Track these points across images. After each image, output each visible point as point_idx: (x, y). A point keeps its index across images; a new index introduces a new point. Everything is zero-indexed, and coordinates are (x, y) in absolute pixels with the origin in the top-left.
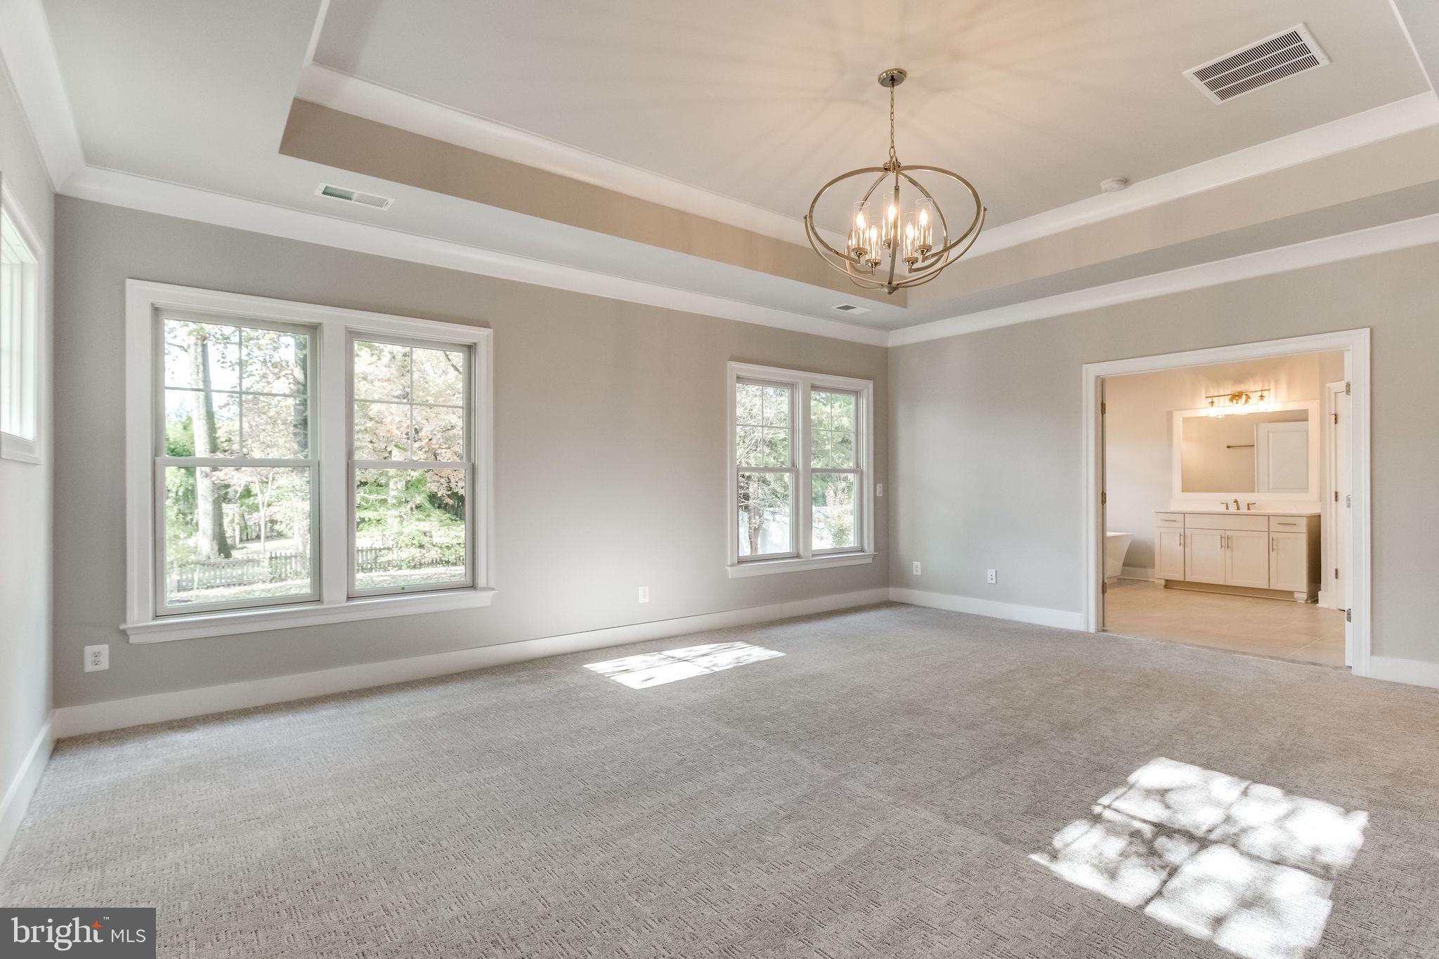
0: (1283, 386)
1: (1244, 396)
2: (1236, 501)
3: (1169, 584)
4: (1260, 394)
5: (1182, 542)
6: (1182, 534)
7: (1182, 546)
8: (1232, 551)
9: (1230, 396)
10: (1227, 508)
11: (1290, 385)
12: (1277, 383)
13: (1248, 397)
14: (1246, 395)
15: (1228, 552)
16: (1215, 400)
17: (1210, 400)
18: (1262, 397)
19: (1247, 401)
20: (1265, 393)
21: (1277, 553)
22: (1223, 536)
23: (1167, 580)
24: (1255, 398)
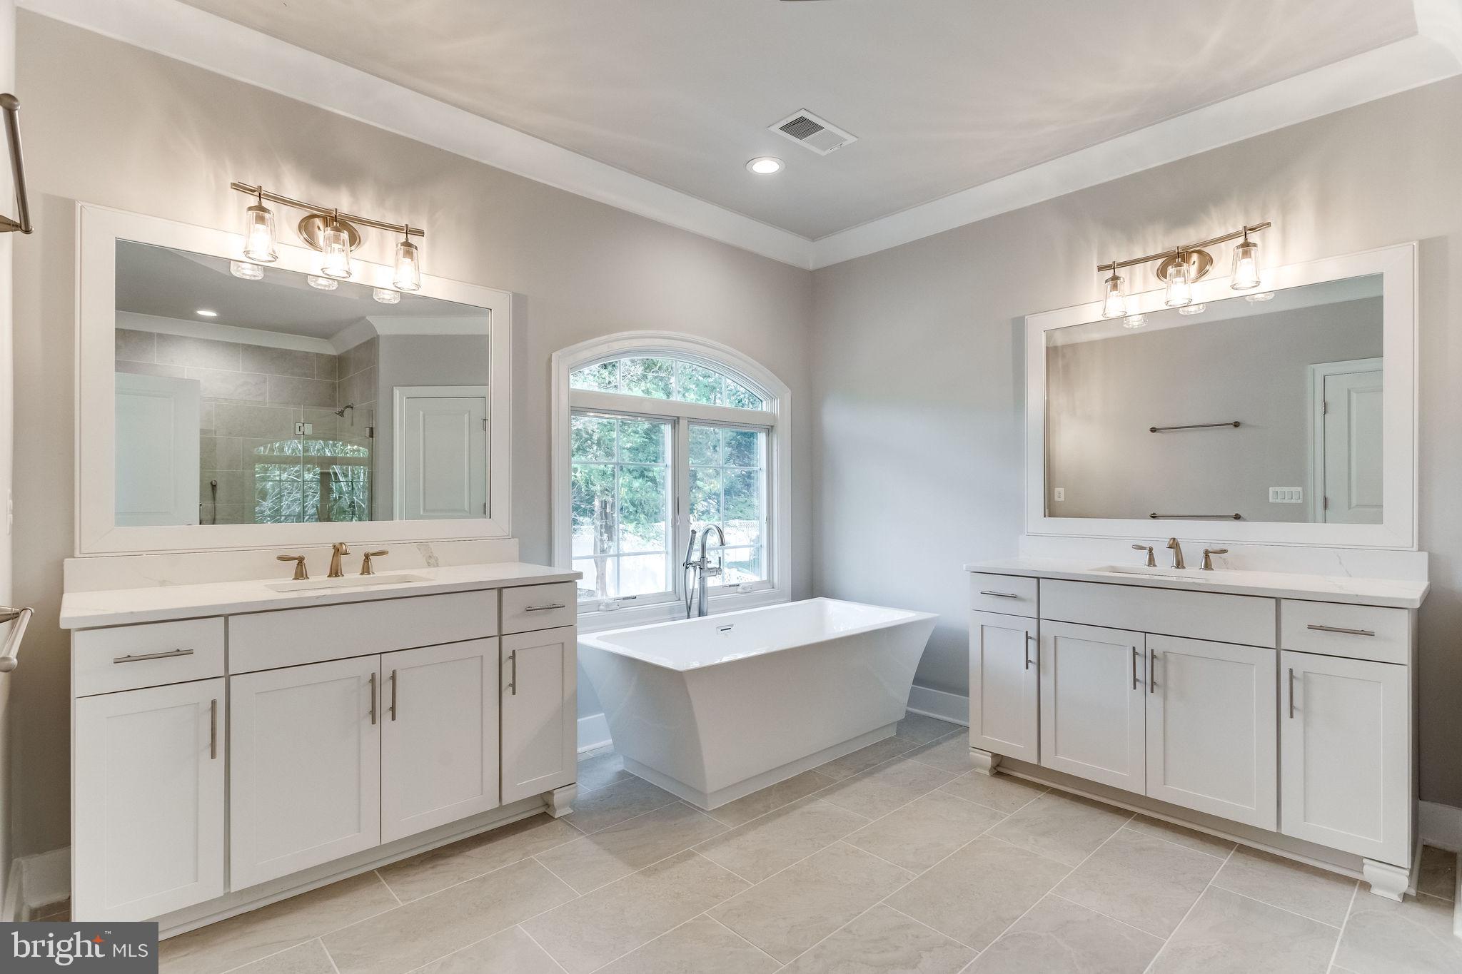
0: (1305, 217)
1: (1195, 257)
2: (1174, 545)
3: (1002, 768)
4: (1241, 240)
5: (1032, 657)
6: (1033, 634)
7: (1032, 667)
8: (1165, 698)
9: (1160, 262)
10: (1151, 562)
11: (1324, 207)
12: (1285, 209)
13: (1206, 260)
14: (1199, 252)
15: (1155, 699)
16: (1121, 272)
17: (1109, 274)
18: (1246, 245)
19: (1202, 272)
20: (1254, 237)
21: (1306, 724)
22: (1140, 650)
23: (995, 756)
24: (1224, 255)
